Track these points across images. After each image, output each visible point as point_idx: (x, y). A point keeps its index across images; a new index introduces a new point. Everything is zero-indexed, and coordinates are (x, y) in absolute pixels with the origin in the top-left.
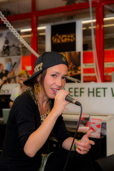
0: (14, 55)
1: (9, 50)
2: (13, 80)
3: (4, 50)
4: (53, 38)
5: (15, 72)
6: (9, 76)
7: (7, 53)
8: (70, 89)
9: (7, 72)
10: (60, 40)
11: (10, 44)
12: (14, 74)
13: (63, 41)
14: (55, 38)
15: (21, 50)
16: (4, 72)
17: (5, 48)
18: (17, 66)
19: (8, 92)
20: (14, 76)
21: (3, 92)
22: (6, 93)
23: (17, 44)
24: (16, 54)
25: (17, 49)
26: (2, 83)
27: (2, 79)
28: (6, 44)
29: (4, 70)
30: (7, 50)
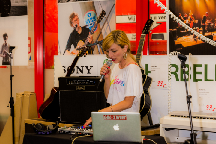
6: (89, 40)
9: (86, 31)
12: (100, 34)
16: (80, 32)
18: (107, 19)
19: (89, 73)
20: (100, 39)
21: (79, 71)
22: (85, 74)
26: (77, 53)
27: (75, 47)
29: (79, 28)
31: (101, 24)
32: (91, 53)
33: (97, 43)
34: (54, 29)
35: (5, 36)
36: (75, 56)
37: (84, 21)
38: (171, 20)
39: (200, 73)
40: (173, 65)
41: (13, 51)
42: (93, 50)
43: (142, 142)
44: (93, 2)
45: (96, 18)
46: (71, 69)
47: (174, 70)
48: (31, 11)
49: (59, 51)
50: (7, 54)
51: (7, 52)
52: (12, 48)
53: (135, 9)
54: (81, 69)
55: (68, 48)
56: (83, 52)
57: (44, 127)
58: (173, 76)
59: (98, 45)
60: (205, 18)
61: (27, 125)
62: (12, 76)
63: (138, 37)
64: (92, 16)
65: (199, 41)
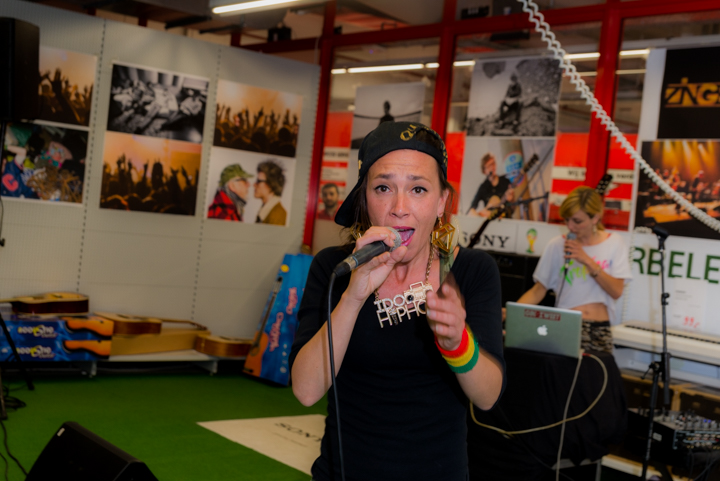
0: (534, 134)
1: (518, 118)
2: (520, 209)
3: (503, 115)
4: (669, 91)
5: (531, 186)
6: (508, 196)
7: (511, 123)
8: (709, 258)
9: (504, 182)
10: (694, 100)
11: (526, 98)
12: (527, 189)
13: (702, 102)
14: (677, 89)
15: (558, 116)
16: (495, 183)
17: (506, 109)
18: (539, 169)
19: (502, 246)
20: (525, 197)
21: (487, 243)
22: (497, 247)
23: (546, 99)
24: (540, 130)
25: (546, 114)
26: (488, 214)
27: (486, 203)
28: (512, 96)
29: (494, 177)
30: (513, 117)
31: (529, 175)
32: (508, 216)
33: (520, 203)
36: (484, 219)
37: (503, 167)
38: (643, 175)
39: (680, 265)
40: (637, 249)
42: (512, 212)
43: (580, 358)
44: (520, 140)
45: (523, 164)
46: (475, 239)
47: (638, 255)
49: (460, 208)
54: (491, 238)
55: (475, 205)
56: (498, 214)
58: (637, 265)
59: (522, 206)
60: (697, 181)
64: (517, 160)
65: (684, 216)
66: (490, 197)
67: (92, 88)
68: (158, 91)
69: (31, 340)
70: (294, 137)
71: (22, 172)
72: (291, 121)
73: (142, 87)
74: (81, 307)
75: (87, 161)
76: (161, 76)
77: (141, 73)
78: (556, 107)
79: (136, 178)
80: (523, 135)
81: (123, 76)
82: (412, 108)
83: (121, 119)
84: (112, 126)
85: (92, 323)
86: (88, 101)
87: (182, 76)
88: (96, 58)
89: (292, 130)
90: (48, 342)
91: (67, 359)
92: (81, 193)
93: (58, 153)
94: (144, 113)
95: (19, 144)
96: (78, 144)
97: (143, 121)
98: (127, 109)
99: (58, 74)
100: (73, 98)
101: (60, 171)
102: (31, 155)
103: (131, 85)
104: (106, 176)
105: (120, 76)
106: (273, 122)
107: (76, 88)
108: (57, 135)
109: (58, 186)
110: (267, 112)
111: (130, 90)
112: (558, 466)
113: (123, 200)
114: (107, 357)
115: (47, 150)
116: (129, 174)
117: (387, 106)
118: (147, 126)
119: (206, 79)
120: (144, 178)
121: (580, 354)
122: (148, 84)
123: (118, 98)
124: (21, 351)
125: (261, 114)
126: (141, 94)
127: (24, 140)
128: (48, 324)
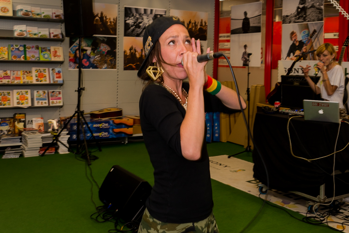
0: (314, 21)
2: (310, 56)
3: (298, 13)
5: (314, 44)
6: (304, 50)
9: (301, 44)
11: (308, 5)
12: (312, 46)
16: (297, 44)
17: (299, 10)
18: (317, 35)
20: (312, 50)
21: (296, 72)
22: (300, 74)
23: (318, 4)
24: (316, 18)
25: (318, 11)
26: (295, 59)
27: (294, 54)
28: (302, 4)
29: (297, 41)
30: (303, 13)
31: (313, 39)
32: (305, 59)
34: (279, 42)
35: (245, 47)
36: (293, 61)
37: (300, 37)
41: (251, 56)
42: (306, 57)
43: (340, 123)
44: (307, 24)
45: (310, 35)
46: (290, 70)
48: (263, 29)
49: (282, 57)
50: (246, 59)
51: (246, 57)
52: (250, 54)
53: (338, 28)
54: (297, 70)
55: (289, 55)
56: (299, 59)
57: (270, 109)
59: (310, 54)
61: (258, 107)
62: (249, 73)
63: (340, 48)
64: (307, 33)
66: (296, 51)
67: (116, 18)
68: (145, 17)
69: (99, 130)
70: (206, 31)
71: (90, 57)
72: (204, 24)
73: (138, 16)
74: (119, 114)
75: (117, 50)
76: (145, 10)
77: (137, 10)
78: (322, 7)
79: (138, 56)
80: (309, 21)
81: (129, 12)
82: (257, 14)
83: (130, 30)
84: (126, 35)
85: (124, 120)
86: (115, 24)
87: (154, 9)
88: (117, 6)
89: (204, 28)
90: (106, 130)
91: (115, 137)
92: (115, 64)
93: (104, 48)
94: (139, 27)
95: (88, 46)
96: (112, 43)
97: (139, 30)
98: (132, 26)
99: (102, 14)
100: (109, 24)
101: (106, 55)
102: (93, 50)
103: (133, 15)
104: (125, 56)
105: (128, 12)
106: (196, 25)
107: (110, 19)
108: (103, 40)
109: (106, 62)
110: (193, 21)
111: (133, 18)
112: (334, 174)
113: (133, 66)
114: (132, 135)
115: (100, 47)
116: (135, 54)
117: (246, 13)
118: (141, 33)
119: (165, 10)
120: (142, 55)
121: (340, 121)
122: (140, 14)
123: (128, 22)
124: (95, 135)
125: (190, 22)
126: (137, 19)
127: (90, 44)
128: (106, 122)
